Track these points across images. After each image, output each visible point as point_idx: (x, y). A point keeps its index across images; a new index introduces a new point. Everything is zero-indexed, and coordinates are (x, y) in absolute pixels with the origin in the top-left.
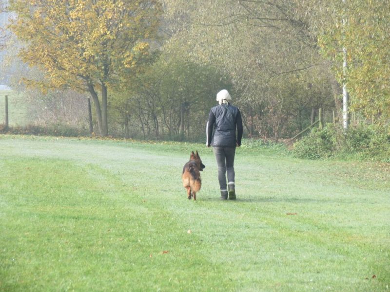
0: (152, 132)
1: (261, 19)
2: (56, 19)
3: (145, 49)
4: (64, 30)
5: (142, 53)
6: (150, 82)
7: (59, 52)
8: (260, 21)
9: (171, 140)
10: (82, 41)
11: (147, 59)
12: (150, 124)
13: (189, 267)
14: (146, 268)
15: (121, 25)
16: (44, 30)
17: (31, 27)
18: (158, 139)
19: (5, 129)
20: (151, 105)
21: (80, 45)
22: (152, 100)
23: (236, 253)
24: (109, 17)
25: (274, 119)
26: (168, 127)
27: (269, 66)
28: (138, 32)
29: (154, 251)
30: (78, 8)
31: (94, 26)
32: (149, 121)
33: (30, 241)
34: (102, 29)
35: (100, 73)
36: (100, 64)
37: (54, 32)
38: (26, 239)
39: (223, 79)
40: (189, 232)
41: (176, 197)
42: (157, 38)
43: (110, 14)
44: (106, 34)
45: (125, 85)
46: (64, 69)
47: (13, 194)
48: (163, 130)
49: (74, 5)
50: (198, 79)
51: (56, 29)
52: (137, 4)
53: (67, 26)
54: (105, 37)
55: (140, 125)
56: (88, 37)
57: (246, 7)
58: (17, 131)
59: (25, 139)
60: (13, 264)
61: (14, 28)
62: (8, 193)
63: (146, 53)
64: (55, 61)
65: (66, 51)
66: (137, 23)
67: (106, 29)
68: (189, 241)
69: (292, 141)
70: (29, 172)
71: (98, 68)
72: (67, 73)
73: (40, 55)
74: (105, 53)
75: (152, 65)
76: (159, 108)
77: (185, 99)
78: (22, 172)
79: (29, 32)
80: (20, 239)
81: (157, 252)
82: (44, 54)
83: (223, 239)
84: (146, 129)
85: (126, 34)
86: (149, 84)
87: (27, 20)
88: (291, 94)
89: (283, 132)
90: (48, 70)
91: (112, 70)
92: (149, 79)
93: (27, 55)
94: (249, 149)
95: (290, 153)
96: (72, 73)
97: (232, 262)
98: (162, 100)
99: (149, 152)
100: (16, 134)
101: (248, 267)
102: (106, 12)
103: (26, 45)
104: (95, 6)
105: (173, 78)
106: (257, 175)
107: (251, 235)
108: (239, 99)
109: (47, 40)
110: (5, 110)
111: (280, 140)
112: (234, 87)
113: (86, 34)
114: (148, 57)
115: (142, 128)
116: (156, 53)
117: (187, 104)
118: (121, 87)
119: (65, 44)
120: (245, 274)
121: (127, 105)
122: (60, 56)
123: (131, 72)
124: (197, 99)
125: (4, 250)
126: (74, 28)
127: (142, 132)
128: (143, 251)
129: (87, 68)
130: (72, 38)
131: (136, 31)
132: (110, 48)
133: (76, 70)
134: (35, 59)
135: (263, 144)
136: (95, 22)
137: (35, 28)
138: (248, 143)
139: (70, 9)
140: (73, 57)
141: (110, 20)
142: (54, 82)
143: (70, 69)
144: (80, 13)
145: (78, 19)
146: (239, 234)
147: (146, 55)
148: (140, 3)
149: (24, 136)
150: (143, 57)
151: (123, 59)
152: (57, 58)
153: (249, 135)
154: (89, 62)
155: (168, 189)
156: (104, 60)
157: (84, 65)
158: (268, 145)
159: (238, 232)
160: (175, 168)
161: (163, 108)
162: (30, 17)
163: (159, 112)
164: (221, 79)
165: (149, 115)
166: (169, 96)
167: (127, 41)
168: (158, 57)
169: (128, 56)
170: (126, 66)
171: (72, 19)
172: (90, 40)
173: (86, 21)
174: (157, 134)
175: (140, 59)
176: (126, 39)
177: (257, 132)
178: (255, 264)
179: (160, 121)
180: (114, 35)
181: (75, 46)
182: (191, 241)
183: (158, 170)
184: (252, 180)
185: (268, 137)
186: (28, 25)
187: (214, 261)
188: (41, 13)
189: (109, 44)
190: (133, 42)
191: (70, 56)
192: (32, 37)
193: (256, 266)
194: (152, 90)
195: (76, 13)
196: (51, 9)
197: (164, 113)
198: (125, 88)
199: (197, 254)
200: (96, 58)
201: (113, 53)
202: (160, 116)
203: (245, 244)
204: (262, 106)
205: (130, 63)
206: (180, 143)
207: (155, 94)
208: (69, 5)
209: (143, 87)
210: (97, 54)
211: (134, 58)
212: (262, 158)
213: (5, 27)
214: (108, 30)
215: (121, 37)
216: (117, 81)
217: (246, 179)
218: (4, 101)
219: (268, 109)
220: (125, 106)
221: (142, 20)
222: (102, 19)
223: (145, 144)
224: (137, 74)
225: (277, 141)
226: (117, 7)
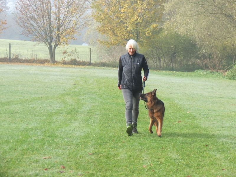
0: (158, 66)
1: (210, 13)
2: (114, 12)
3: (156, 27)
4: (118, 18)
5: (155, 29)
6: (158, 43)
7: (115, 28)
8: (210, 15)
9: (167, 70)
10: (126, 23)
11: (156, 32)
12: (158, 62)
13: (192, 129)
14: (172, 129)
15: (145, 15)
16: (108, 17)
17: (102, 16)
18: (161, 70)
19: (90, 64)
20: (158, 53)
21: (125, 25)
22: (158, 51)
23: (212, 123)
24: (139, 12)
25: (216, 61)
26: (166, 64)
27: (215, 36)
28: (153, 19)
29: (174, 121)
30: (124, 7)
31: (132, 16)
32: (157, 61)
33: (115, 116)
34: (136, 18)
35: (135, 38)
36: (135, 34)
37: (113, 19)
38: (113, 115)
39: (193, 42)
40: (188, 112)
41: (176, 96)
42: (162, 22)
43: (140, 10)
44: (137, 20)
45: (146, 44)
46: (118, 36)
47: (101, 94)
48: (163, 65)
49: (123, 5)
50: (180, 42)
51: (114, 17)
52: (152, 6)
53: (119, 15)
54: (137, 21)
55: (153, 63)
56: (129, 21)
57: (204, 8)
58: (95, 65)
59: (100, 69)
60: (110, 126)
61: (94, 16)
62: (98, 93)
63: (156, 29)
64: (113, 32)
65: (119, 28)
66: (152, 14)
67: (138, 17)
68: (189, 117)
69: (225, 71)
70: (105, 84)
71: (134, 35)
72: (119, 38)
73: (107, 29)
74: (137, 28)
75: (159, 34)
76: (162, 55)
77: (174, 51)
78: (102, 84)
79: (101, 18)
80: (110, 115)
81: (176, 122)
82: (109, 29)
83: (205, 116)
84: (155, 65)
85: (147, 20)
86: (158, 44)
87: (100, 12)
88: (224, 49)
89: (220, 67)
90: (110, 36)
91: (140, 37)
92: (158, 41)
93: (100, 29)
94: (204, 75)
95: (224, 77)
96: (121, 38)
97: (212, 127)
98: (163, 51)
99: (158, 75)
100: (95, 66)
101: (220, 129)
102: (138, 10)
103: (100, 25)
104: (133, 6)
105: (168, 41)
106: (212, 87)
107: (218, 115)
108: (200, 51)
109: (109, 22)
110: (89, 55)
111: (219, 71)
112: (197, 45)
113: (128, 20)
114: (157, 31)
115: (154, 64)
116: (161, 29)
117: (175, 53)
118: (144, 45)
119: (118, 24)
120: (219, 132)
121: (147, 53)
122: (116, 30)
123: (149, 38)
124: (180, 51)
125: (104, 120)
126: (123, 17)
127: (153, 66)
128: (169, 121)
129: (128, 36)
130: (121, 21)
131: (152, 19)
132: (139, 26)
133: (124, 36)
134: (104, 31)
135: (211, 73)
136: (133, 14)
137: (104, 17)
138: (204, 72)
139: (121, 8)
140: (122, 30)
141: (140, 13)
142: (113, 42)
143: (121, 36)
144: (126, 10)
145: (125, 12)
146: (212, 114)
147: (156, 30)
148: (153, 5)
149: (99, 67)
150: (155, 31)
151: (146, 32)
152: (114, 30)
153: (205, 68)
154: (130, 32)
155: (172, 93)
156: (136, 32)
157: (127, 34)
158: (213, 73)
159: (211, 113)
160: (173, 83)
161: (164, 55)
162: (102, 11)
163: (162, 57)
164: (191, 42)
165: (157, 58)
166: (166, 49)
167: (148, 23)
168: (162, 31)
169: (148, 30)
170: (147, 35)
171: (122, 12)
172: (130, 23)
173: (128, 13)
174: (161, 67)
175: (153, 32)
176: (147, 22)
177: (208, 67)
178: (223, 128)
179: (162, 61)
180: (141, 20)
181: (123, 25)
182: (190, 117)
183: (166, 84)
184: (210, 89)
185: (213, 69)
186: (101, 15)
187: (203, 126)
188: (107, 9)
189: (139, 24)
190: (150, 24)
191: (121, 30)
192: (103, 21)
193: (223, 129)
194: (159, 47)
195: (124, 10)
196: (112, 8)
197: (164, 57)
198: (146, 45)
199: (194, 123)
200: (133, 31)
201: (141, 29)
202: (162, 59)
203: (215, 118)
204: (210, 55)
205: (149, 33)
206: (171, 72)
207: (160, 48)
208: (120, 6)
209: (155, 45)
210: (133, 29)
211: (151, 31)
212: (212, 79)
213: (91, 16)
214: (139, 18)
215: (145, 21)
216: (142, 42)
217: (207, 88)
218: (89, 51)
219: (214, 56)
220: (146, 54)
221: (154, 13)
222: (135, 12)
223: (155, 72)
224: (152, 39)
225: (218, 71)
226: (143, 7)
